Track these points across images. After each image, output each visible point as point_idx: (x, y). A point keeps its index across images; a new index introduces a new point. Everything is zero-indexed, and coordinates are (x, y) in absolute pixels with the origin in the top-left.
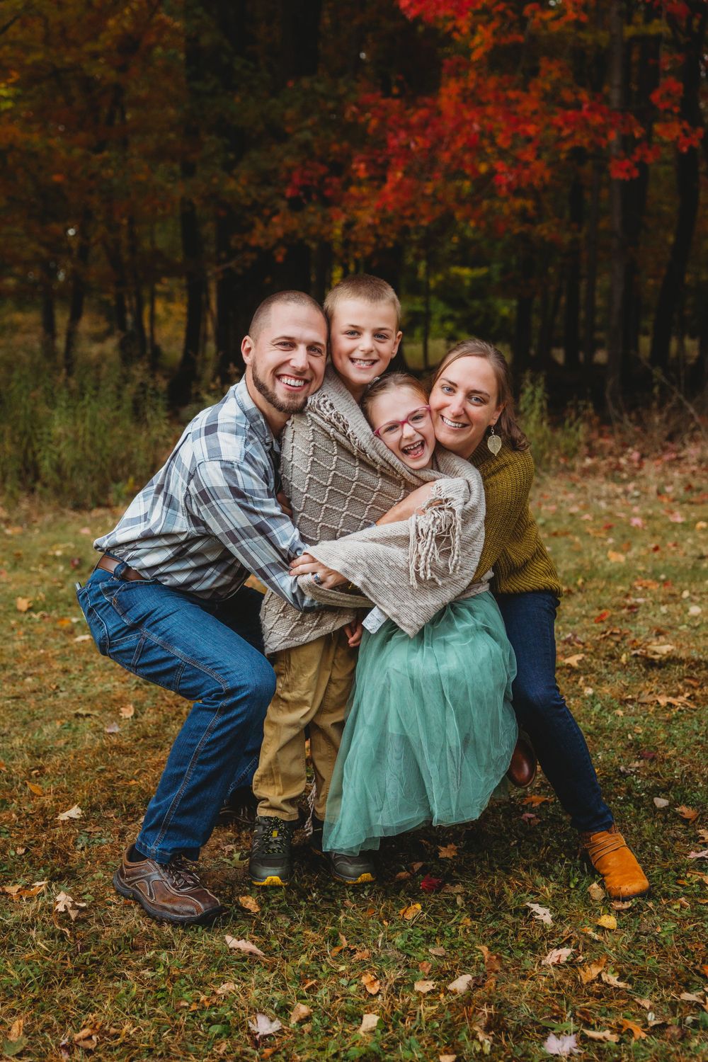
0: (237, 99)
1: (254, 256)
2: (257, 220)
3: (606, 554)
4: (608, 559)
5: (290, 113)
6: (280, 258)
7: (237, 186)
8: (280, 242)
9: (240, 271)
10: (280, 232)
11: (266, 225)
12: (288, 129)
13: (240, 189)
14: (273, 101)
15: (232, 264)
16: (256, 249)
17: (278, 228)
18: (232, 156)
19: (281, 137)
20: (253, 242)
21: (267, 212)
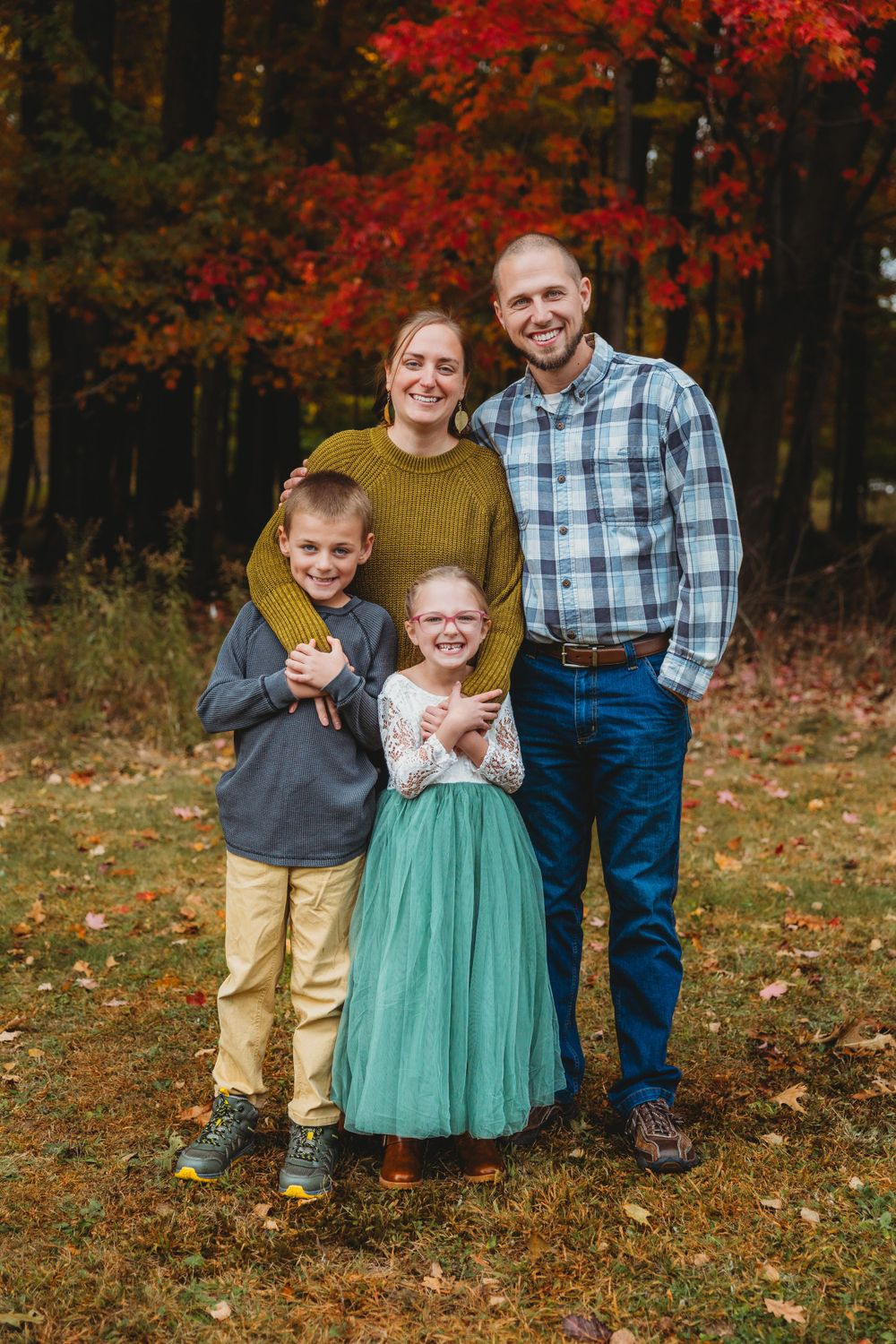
0: (114, 161)
1: (133, 378)
2: (138, 328)
3: (713, 858)
4: (717, 866)
5: (187, 185)
6: (171, 384)
7: (111, 282)
8: (171, 361)
9: (111, 399)
10: (173, 347)
11: (151, 336)
12: (184, 206)
13: (116, 285)
14: (162, 166)
15: (101, 388)
16: (138, 368)
17: (171, 340)
18: (108, 238)
19: (174, 218)
20: (132, 360)
21: (153, 319)
